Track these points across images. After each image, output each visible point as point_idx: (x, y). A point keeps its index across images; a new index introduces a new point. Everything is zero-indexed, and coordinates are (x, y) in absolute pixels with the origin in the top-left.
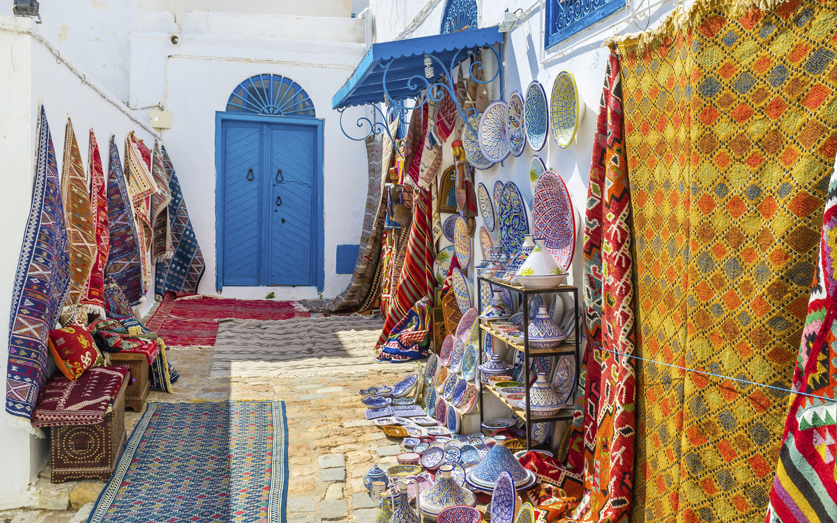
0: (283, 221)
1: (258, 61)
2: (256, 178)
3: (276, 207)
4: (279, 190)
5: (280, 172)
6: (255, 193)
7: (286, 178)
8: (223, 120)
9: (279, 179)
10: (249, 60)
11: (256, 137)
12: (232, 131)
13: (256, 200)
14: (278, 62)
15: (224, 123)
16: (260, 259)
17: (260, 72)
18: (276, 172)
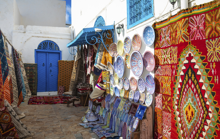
0: (52, 76)
1: (45, 37)
2: (45, 65)
3: (50, 72)
4: (51, 68)
5: (51, 64)
6: (45, 69)
7: (52, 65)
8: (37, 51)
9: (51, 65)
10: (43, 37)
11: (45, 55)
12: (39, 54)
13: (45, 71)
14: (50, 38)
15: (37, 52)
16: (46, 85)
17: (46, 40)
18: (50, 64)
